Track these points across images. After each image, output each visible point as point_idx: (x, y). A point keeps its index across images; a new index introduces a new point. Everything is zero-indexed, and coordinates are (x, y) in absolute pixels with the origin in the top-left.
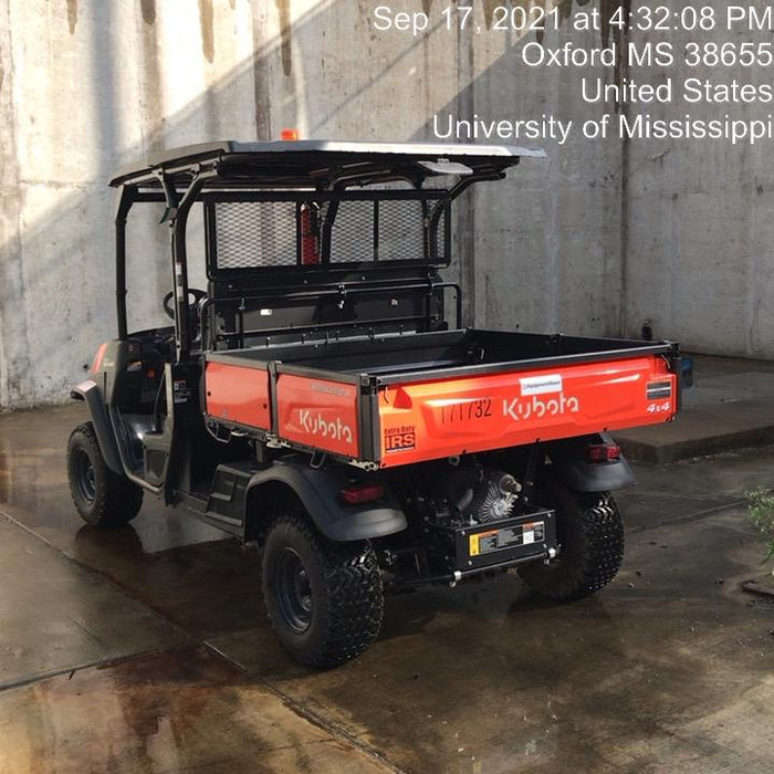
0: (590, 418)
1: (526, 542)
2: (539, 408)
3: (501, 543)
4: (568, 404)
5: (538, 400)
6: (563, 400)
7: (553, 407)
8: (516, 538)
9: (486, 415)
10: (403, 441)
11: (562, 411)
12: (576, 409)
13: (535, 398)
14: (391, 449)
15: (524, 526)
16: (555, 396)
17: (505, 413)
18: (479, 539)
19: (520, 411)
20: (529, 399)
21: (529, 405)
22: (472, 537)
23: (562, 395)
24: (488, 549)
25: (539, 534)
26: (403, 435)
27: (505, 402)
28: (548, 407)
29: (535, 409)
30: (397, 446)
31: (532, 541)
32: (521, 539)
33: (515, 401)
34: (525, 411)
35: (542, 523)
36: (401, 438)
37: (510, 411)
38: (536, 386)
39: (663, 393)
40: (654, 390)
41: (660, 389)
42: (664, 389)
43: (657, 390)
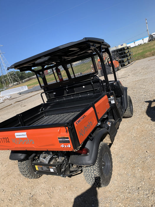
0: (39, 146)
1: (51, 171)
2: (22, 142)
3: (44, 169)
4: (31, 142)
12: (33, 143)
15: (49, 167)
18: (38, 167)
22: (36, 166)
23: (28, 139)
24: (41, 170)
25: (55, 170)
28: (25, 142)
31: (53, 171)
35: (55, 167)
38: (19, 135)
39: (66, 141)
40: (61, 140)
41: (64, 140)
42: (66, 140)
43: (63, 140)
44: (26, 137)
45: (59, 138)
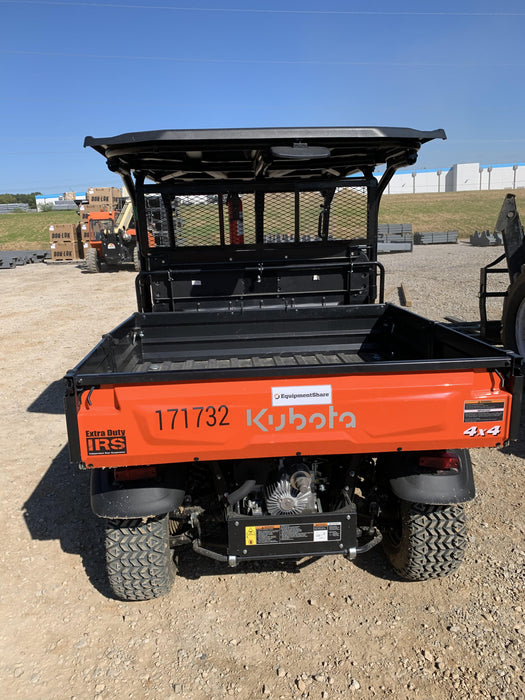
0: (372, 436)
1: (316, 539)
2: (298, 421)
3: (285, 537)
4: (341, 419)
5: (295, 413)
6: (332, 414)
7: (318, 420)
8: (304, 535)
9: (221, 424)
10: (110, 445)
11: (331, 426)
12: (352, 424)
13: (291, 410)
14: (95, 451)
15: (315, 524)
16: (323, 409)
17: (249, 424)
18: (257, 531)
19: (271, 422)
20: (285, 410)
21: (283, 417)
22: (247, 529)
23: (331, 408)
24: (268, 540)
25: (335, 534)
26: (110, 439)
27: (249, 412)
28: (311, 420)
29: (291, 422)
30: (103, 449)
31: (326, 539)
32: (311, 537)
33: (264, 411)
34: (277, 422)
35: (340, 523)
36: (107, 442)
37: (256, 420)
38: (295, 396)
39: (490, 415)
40: (476, 411)
41: (485, 410)
42: (492, 410)
43: (482, 411)
44: (328, 400)
45: (468, 407)
